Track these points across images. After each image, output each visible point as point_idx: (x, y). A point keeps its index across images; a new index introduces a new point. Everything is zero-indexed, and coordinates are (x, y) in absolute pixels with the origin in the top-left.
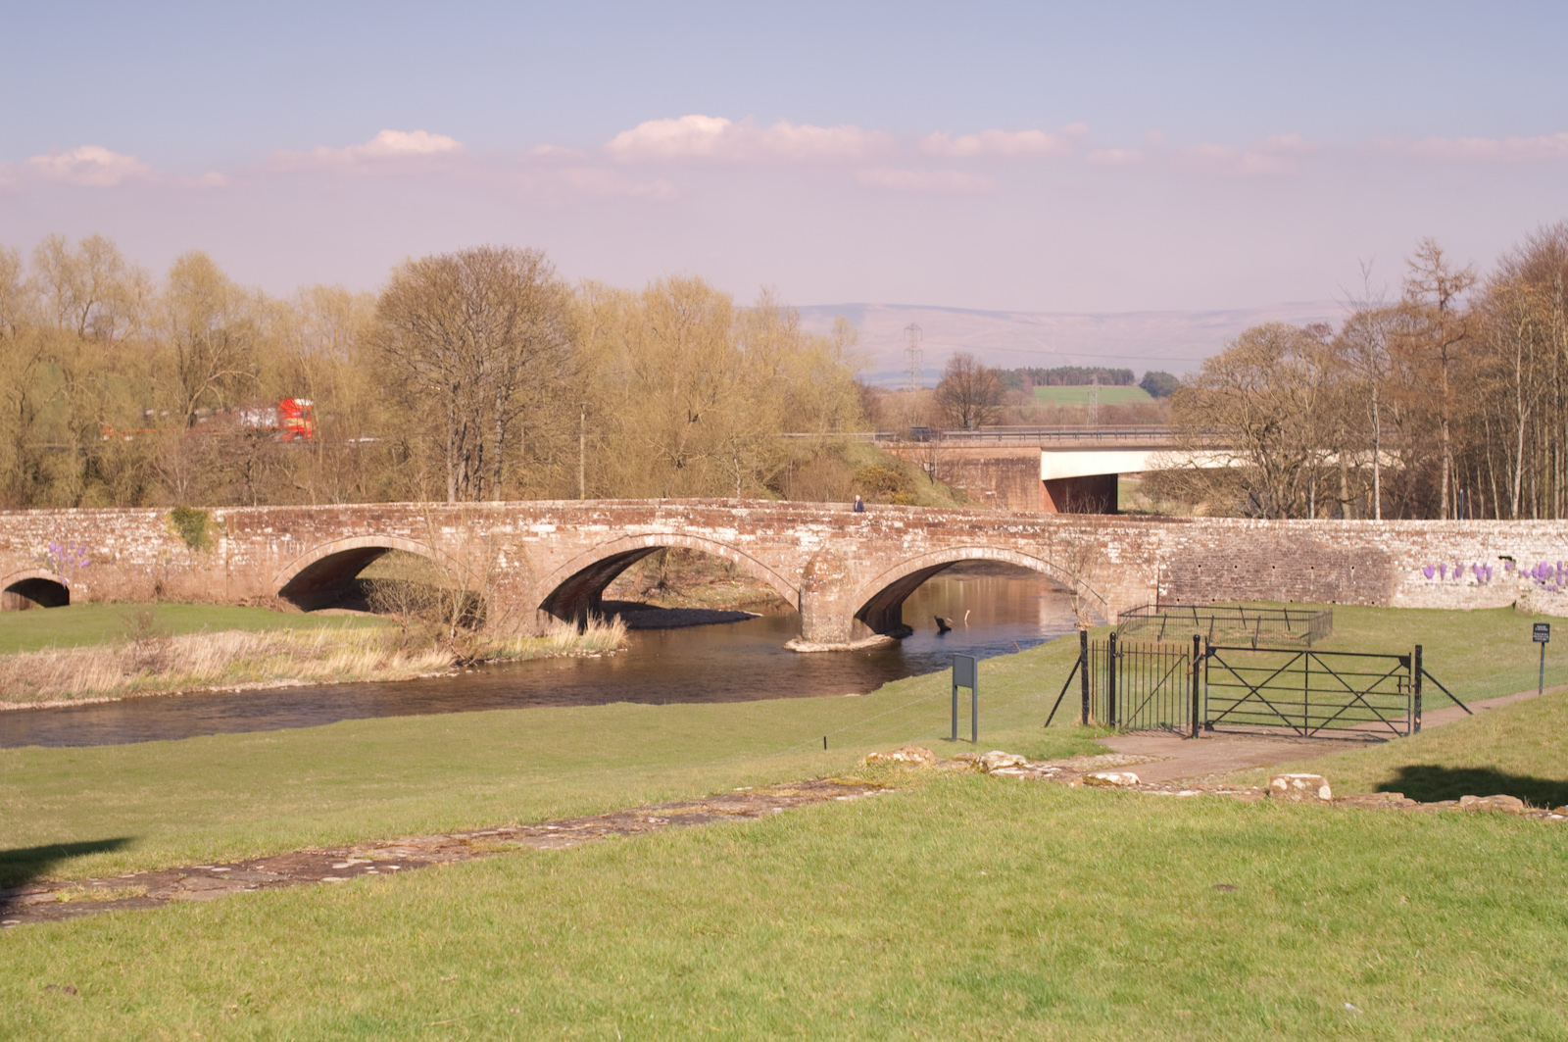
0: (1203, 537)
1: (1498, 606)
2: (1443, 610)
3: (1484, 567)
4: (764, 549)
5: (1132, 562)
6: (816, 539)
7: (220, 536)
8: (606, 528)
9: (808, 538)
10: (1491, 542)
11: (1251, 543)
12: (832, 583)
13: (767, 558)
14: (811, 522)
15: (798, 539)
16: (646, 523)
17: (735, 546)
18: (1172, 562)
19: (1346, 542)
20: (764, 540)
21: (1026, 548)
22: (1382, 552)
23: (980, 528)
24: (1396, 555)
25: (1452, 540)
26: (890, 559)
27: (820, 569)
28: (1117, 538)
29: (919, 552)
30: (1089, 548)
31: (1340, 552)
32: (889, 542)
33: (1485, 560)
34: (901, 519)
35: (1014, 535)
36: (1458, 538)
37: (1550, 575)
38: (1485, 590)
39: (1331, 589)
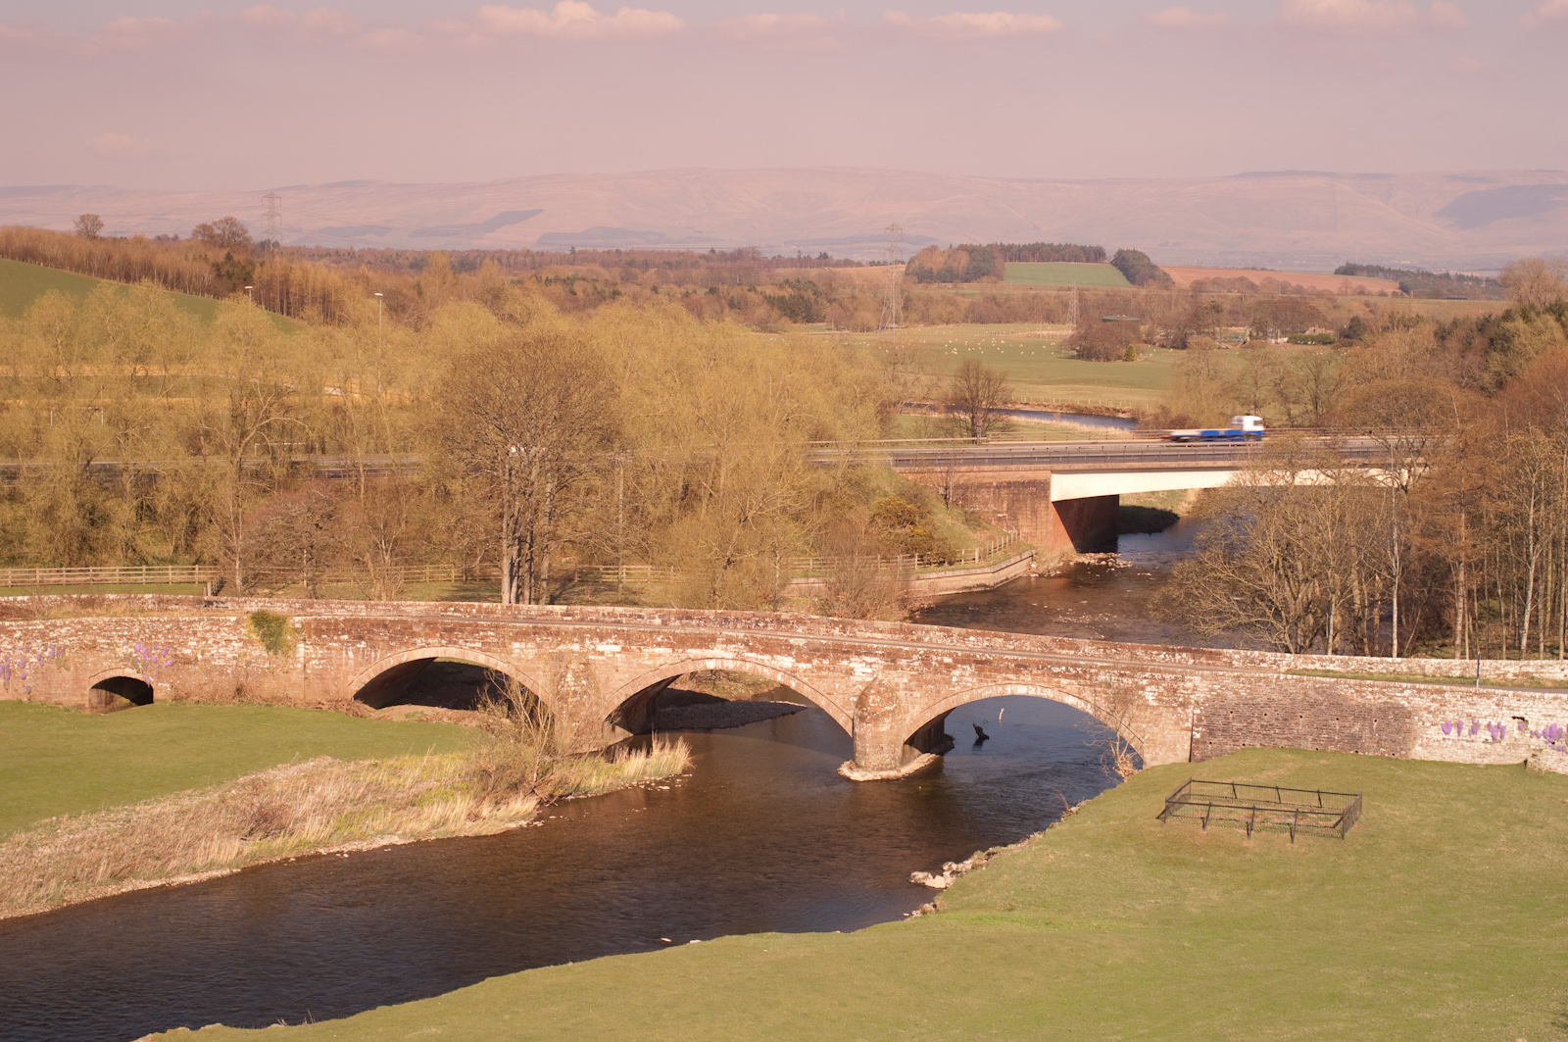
0: (1236, 685)
1: (1511, 762)
2: (1459, 764)
3: (1499, 724)
4: (820, 677)
5: (1168, 705)
6: (870, 671)
7: (298, 641)
8: (670, 650)
9: (862, 670)
10: (1505, 703)
11: (1280, 693)
12: (884, 714)
13: (822, 686)
14: (866, 654)
15: (852, 669)
16: (708, 648)
17: (793, 673)
18: (1206, 707)
19: (1370, 697)
20: (820, 669)
21: (1069, 688)
22: (1403, 707)
23: (1025, 667)
24: (1416, 710)
25: (1469, 699)
26: (939, 692)
27: (874, 702)
28: (1153, 682)
29: (966, 688)
30: (1127, 691)
31: (1364, 705)
32: (939, 676)
33: (1499, 719)
34: (950, 655)
35: (1057, 675)
36: (1475, 698)
37: (1560, 737)
38: (1498, 748)
39: (1354, 740)
